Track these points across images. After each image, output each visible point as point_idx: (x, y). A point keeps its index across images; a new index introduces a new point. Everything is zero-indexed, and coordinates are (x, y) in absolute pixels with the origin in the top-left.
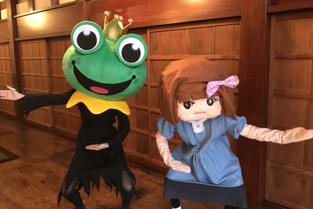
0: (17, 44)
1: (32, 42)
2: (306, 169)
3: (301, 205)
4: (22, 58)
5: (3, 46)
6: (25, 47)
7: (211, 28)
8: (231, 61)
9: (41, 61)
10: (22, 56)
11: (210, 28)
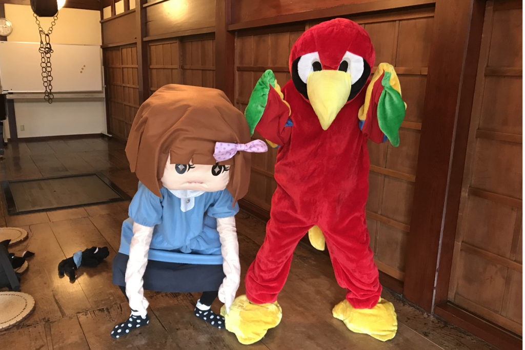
0: (146, 45)
1: (172, 42)
2: (514, 260)
3: (501, 315)
4: (151, 67)
5: (130, 49)
6: (157, 51)
7: (394, 23)
8: (418, 78)
9: (174, 71)
10: (151, 64)
11: (392, 23)
